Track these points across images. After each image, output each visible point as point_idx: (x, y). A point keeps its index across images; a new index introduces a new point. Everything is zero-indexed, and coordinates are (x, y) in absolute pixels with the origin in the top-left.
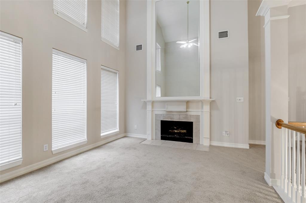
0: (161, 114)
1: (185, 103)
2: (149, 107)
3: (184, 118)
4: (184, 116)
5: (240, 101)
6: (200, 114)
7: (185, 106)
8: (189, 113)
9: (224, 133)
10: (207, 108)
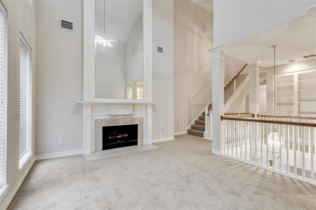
0: (103, 120)
1: (132, 106)
2: (87, 112)
3: (129, 121)
4: (130, 119)
5: (169, 105)
6: (143, 116)
7: (132, 110)
8: (135, 116)
9: (160, 130)
10: (150, 110)
